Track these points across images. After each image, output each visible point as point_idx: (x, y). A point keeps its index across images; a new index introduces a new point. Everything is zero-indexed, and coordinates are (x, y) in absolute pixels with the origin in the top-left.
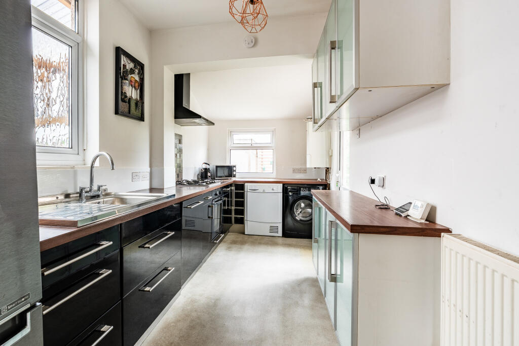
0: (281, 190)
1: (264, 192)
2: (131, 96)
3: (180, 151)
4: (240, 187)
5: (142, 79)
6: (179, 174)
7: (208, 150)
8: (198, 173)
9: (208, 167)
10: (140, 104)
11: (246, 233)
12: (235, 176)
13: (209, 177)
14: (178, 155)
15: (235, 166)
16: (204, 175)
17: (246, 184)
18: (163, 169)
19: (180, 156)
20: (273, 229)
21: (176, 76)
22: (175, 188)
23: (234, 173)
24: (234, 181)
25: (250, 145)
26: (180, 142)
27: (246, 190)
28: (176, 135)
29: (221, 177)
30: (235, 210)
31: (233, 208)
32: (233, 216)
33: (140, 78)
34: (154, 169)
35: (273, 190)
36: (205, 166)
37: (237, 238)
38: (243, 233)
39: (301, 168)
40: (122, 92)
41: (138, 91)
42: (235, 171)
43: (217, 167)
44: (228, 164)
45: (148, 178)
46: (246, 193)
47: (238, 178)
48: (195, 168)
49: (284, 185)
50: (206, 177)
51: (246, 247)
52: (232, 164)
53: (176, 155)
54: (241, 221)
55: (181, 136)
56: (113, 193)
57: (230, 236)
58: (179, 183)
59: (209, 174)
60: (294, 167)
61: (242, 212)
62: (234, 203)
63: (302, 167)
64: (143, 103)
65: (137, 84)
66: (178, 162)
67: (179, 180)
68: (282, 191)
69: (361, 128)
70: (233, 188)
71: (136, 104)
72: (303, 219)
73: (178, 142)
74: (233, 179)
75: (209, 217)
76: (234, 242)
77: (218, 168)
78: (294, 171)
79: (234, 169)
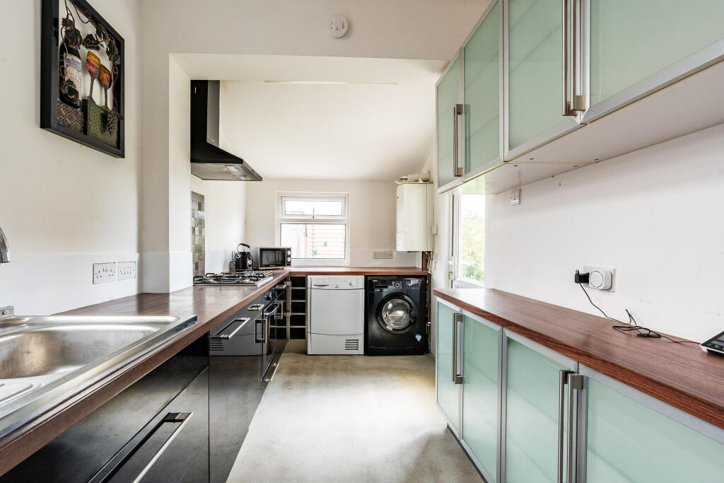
0: (362, 285)
1: (337, 289)
2: (91, 97)
3: (200, 223)
4: (299, 281)
5: (119, 69)
6: (198, 264)
7: (246, 223)
8: (230, 260)
9: (247, 250)
10: (113, 120)
11: (309, 353)
12: (289, 264)
13: (250, 266)
14: (197, 229)
15: (289, 249)
16: (241, 262)
17: (309, 277)
18: (168, 256)
19: (200, 232)
20: (351, 344)
21: (194, 83)
22: (191, 292)
23: (289, 259)
24: (290, 273)
25: (311, 218)
26: (200, 207)
27: (309, 286)
28: (193, 193)
29: (268, 266)
30: (292, 317)
31: (289, 315)
32: (288, 326)
33: (114, 65)
34: (147, 255)
35: (350, 284)
36: (241, 249)
37: (296, 363)
38: (305, 352)
39: (385, 252)
40: (62, 79)
41: (110, 91)
42: (290, 256)
43: (262, 250)
44: (277, 246)
45: (135, 272)
46: (309, 290)
47: (294, 268)
48: (226, 252)
49: (366, 277)
50: (244, 267)
51: (314, 378)
52: (284, 246)
53: (194, 230)
54: (301, 334)
55: (202, 197)
56: (27, 319)
57: (285, 360)
58: (201, 280)
59: (249, 262)
60: (376, 250)
61: (302, 320)
62: (289, 307)
63: (386, 250)
64: (121, 119)
65: (105, 76)
66: (197, 243)
67: (200, 274)
68: (363, 287)
69: (523, 187)
70: (289, 283)
71: (104, 116)
72: (395, 327)
73: (197, 208)
74: (287, 269)
75: (257, 341)
76: (293, 371)
77: (264, 252)
78: (376, 256)
79: (289, 253)
